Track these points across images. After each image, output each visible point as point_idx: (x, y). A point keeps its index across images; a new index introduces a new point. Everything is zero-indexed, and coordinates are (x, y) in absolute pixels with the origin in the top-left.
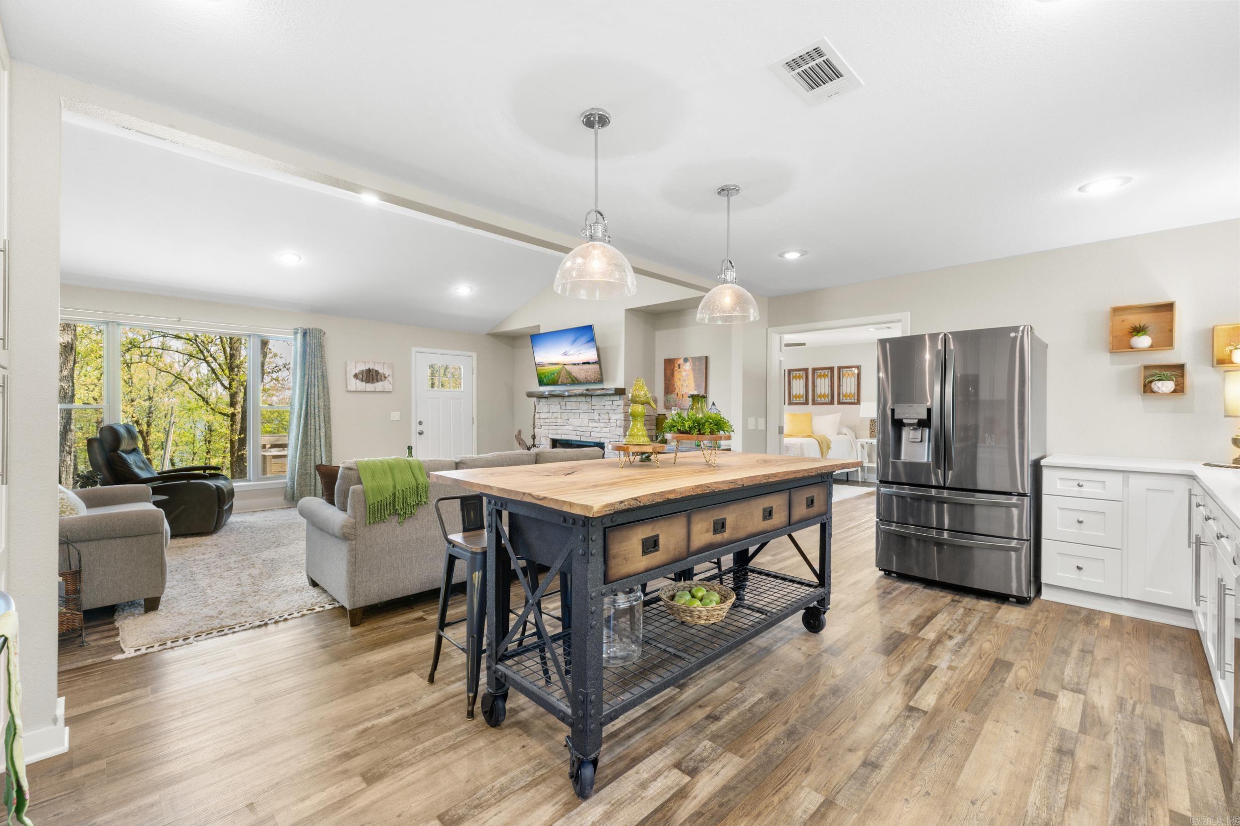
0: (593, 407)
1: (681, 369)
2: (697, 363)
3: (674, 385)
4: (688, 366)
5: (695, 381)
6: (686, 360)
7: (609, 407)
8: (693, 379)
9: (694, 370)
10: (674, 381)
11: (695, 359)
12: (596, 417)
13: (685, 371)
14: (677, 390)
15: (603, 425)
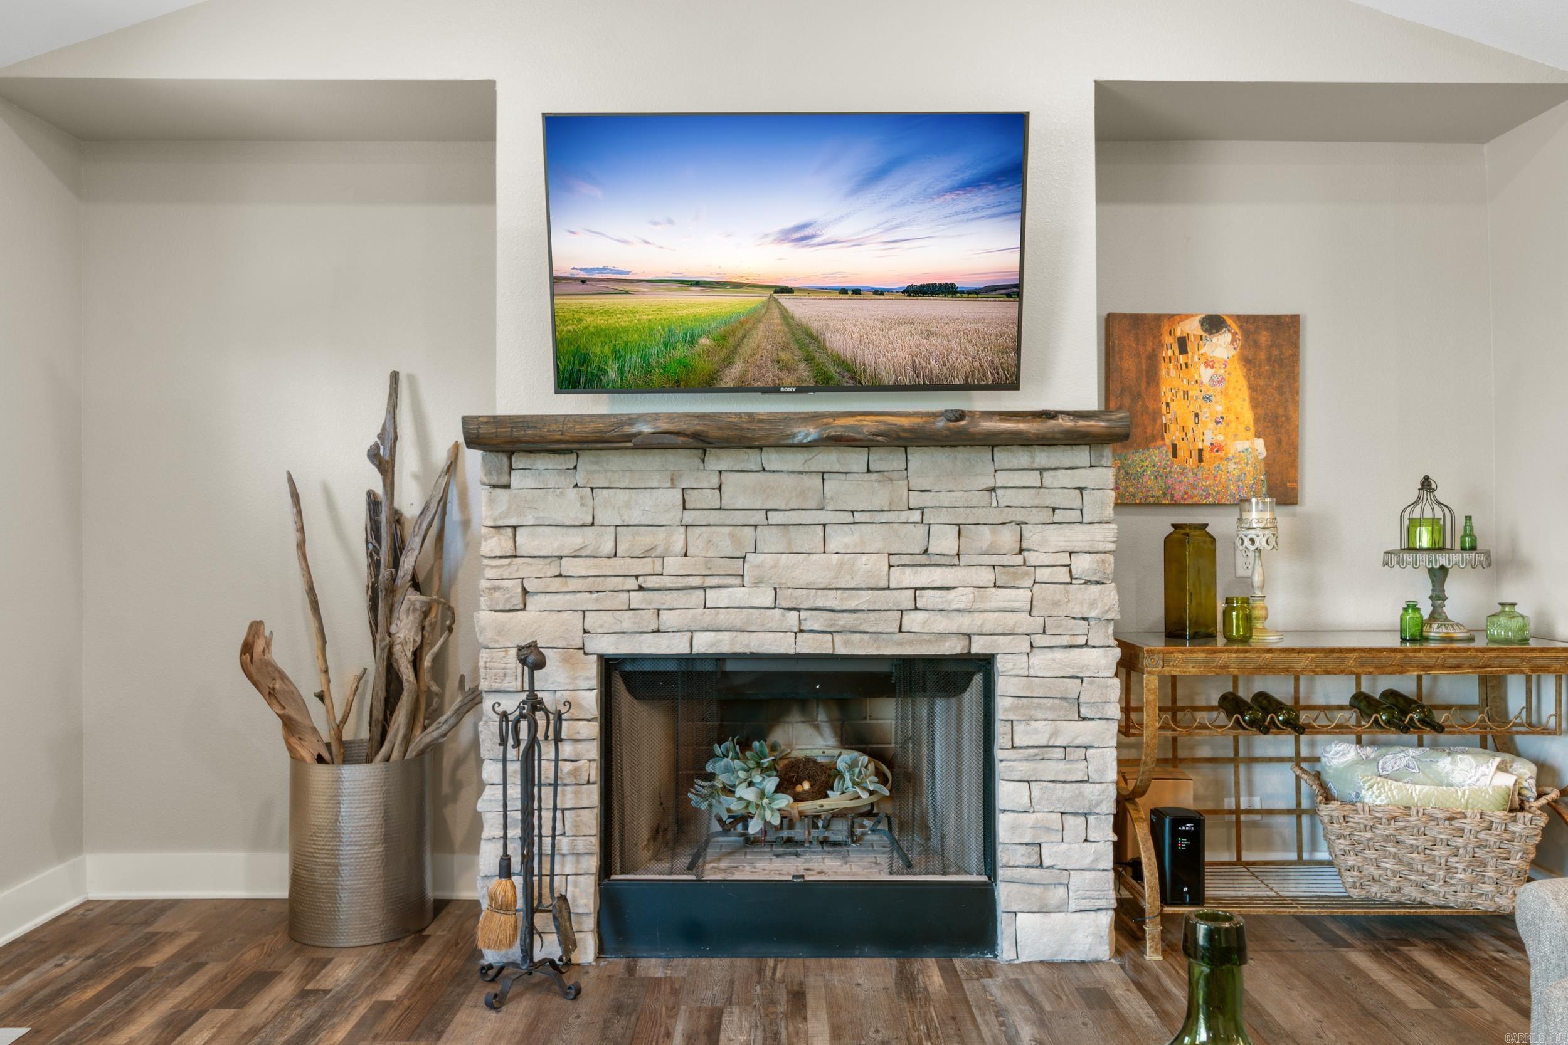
0: (916, 500)
1: (1193, 356)
2: (1264, 338)
3: (1156, 415)
4: (1222, 346)
5: (1255, 404)
6: (1213, 324)
7: (1024, 497)
8: (1245, 393)
9: (1248, 362)
10: (1157, 398)
11: (1251, 325)
12: (944, 542)
13: (1209, 364)
14: (1173, 434)
15: (986, 576)
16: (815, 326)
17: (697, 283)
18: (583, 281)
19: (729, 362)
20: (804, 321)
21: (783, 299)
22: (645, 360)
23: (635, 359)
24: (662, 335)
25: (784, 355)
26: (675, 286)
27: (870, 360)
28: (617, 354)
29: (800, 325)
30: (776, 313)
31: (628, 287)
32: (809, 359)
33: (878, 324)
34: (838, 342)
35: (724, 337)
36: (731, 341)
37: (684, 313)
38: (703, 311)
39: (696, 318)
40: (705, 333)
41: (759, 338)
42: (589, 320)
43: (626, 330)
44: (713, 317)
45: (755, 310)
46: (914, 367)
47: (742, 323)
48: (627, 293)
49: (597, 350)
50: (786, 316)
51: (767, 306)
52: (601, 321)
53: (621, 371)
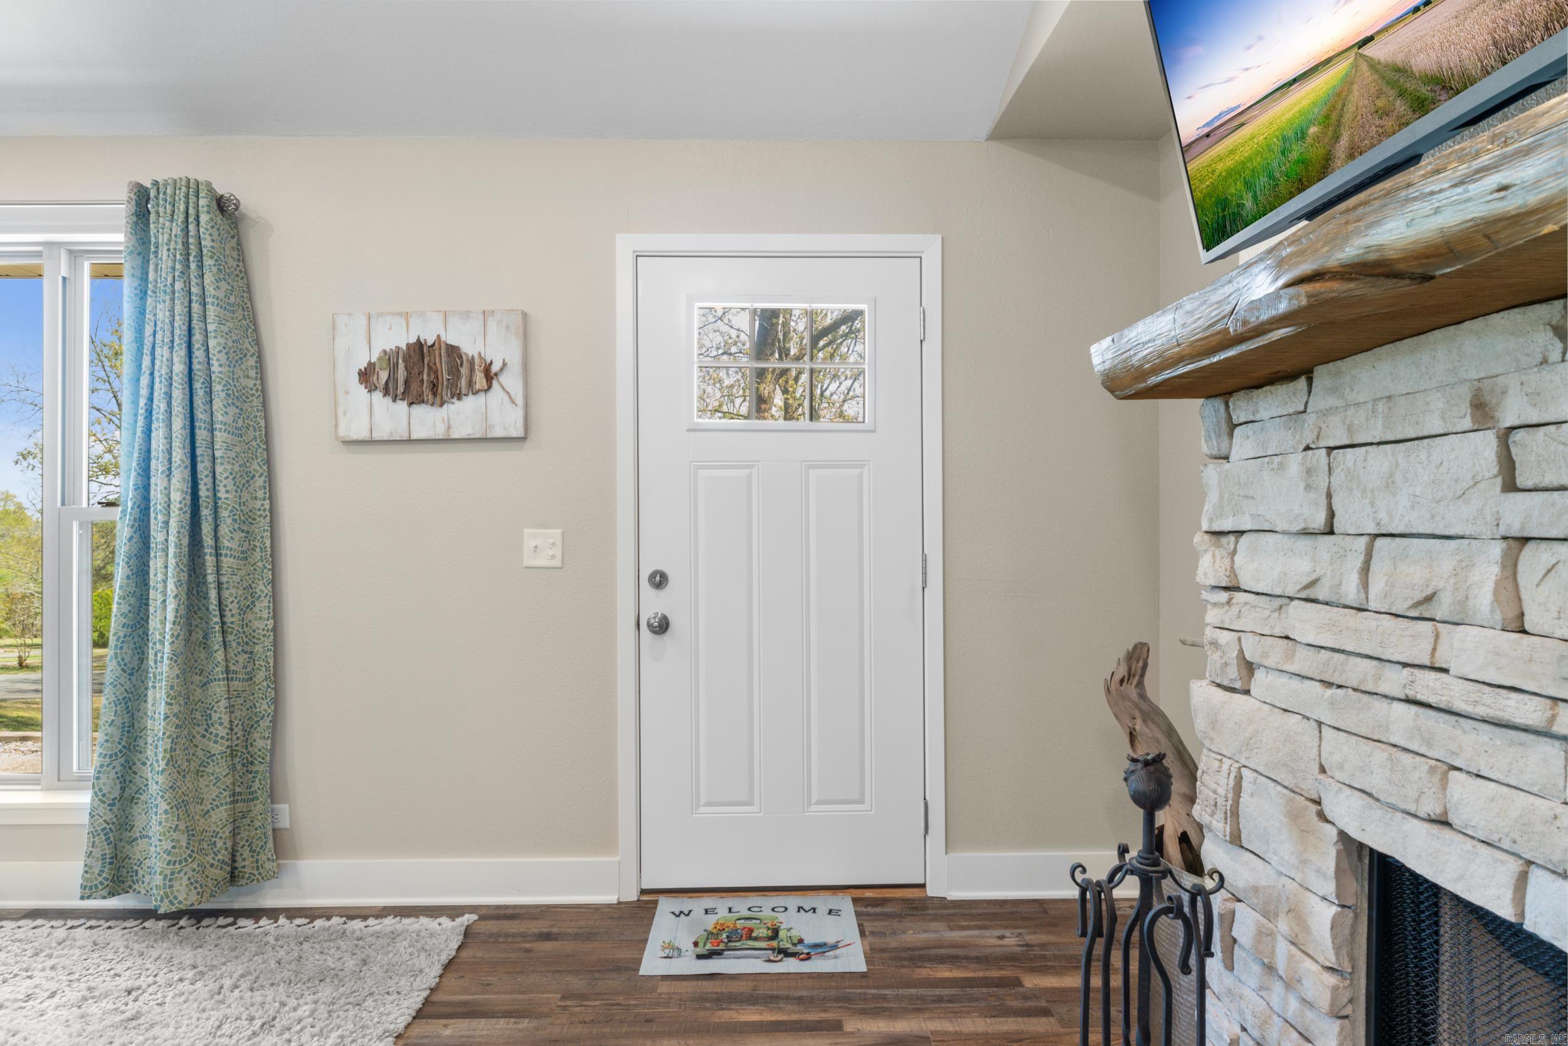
16: (1399, 59)
17: (1295, 81)
18: (1208, 135)
19: (1336, 138)
20: (1390, 60)
21: (1369, 51)
22: (1271, 177)
23: (1263, 180)
24: (1277, 145)
25: (1380, 103)
26: (1278, 94)
27: (1454, 60)
28: (1248, 185)
29: (1387, 66)
30: (1364, 67)
31: (1242, 119)
32: (1402, 94)
33: (1453, 22)
34: (1423, 62)
35: (1327, 117)
36: (1334, 116)
37: (1289, 115)
38: (1305, 103)
39: (1301, 113)
40: (1311, 123)
41: (1358, 100)
42: (1220, 167)
43: (1249, 159)
44: (1314, 104)
45: (1347, 75)
46: (1495, 43)
47: (1338, 95)
48: (1242, 125)
49: (1233, 190)
50: (1373, 64)
51: (1355, 66)
52: (1229, 163)
53: (1255, 197)
